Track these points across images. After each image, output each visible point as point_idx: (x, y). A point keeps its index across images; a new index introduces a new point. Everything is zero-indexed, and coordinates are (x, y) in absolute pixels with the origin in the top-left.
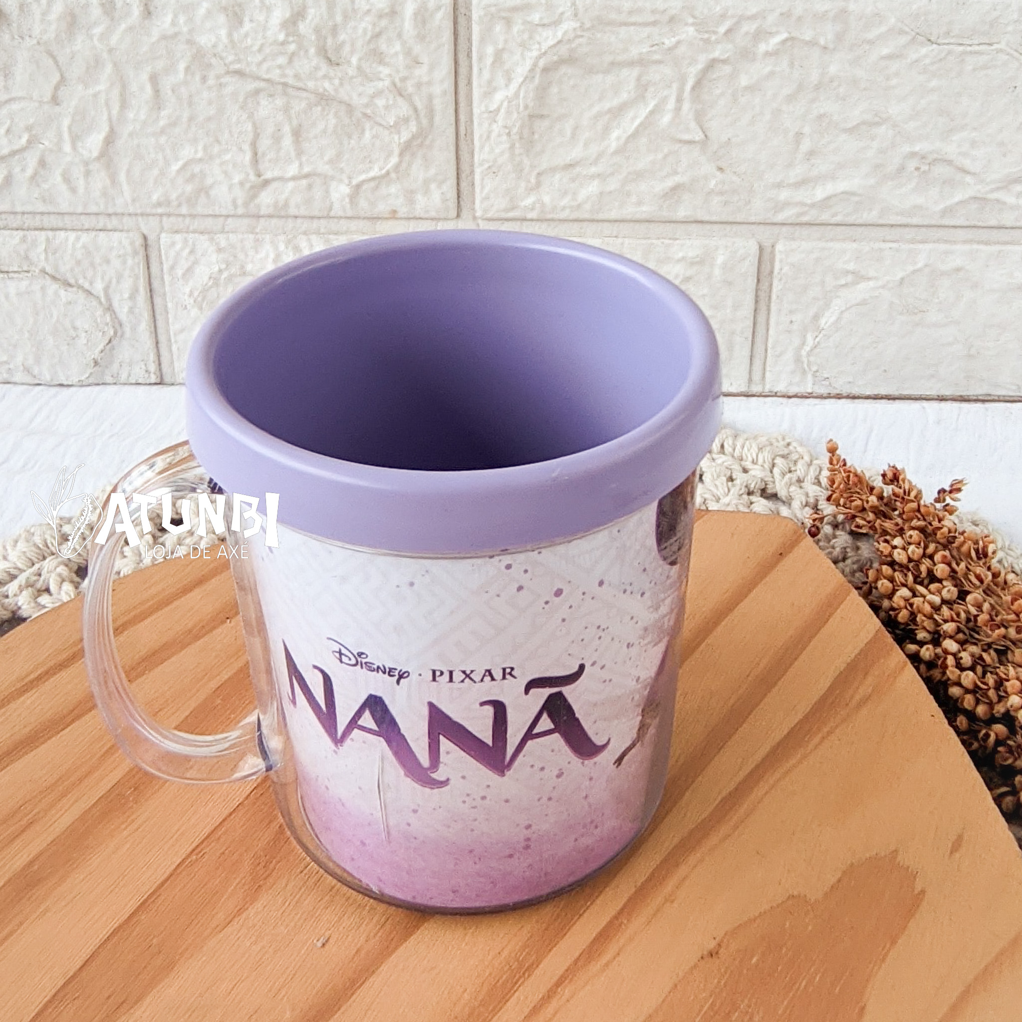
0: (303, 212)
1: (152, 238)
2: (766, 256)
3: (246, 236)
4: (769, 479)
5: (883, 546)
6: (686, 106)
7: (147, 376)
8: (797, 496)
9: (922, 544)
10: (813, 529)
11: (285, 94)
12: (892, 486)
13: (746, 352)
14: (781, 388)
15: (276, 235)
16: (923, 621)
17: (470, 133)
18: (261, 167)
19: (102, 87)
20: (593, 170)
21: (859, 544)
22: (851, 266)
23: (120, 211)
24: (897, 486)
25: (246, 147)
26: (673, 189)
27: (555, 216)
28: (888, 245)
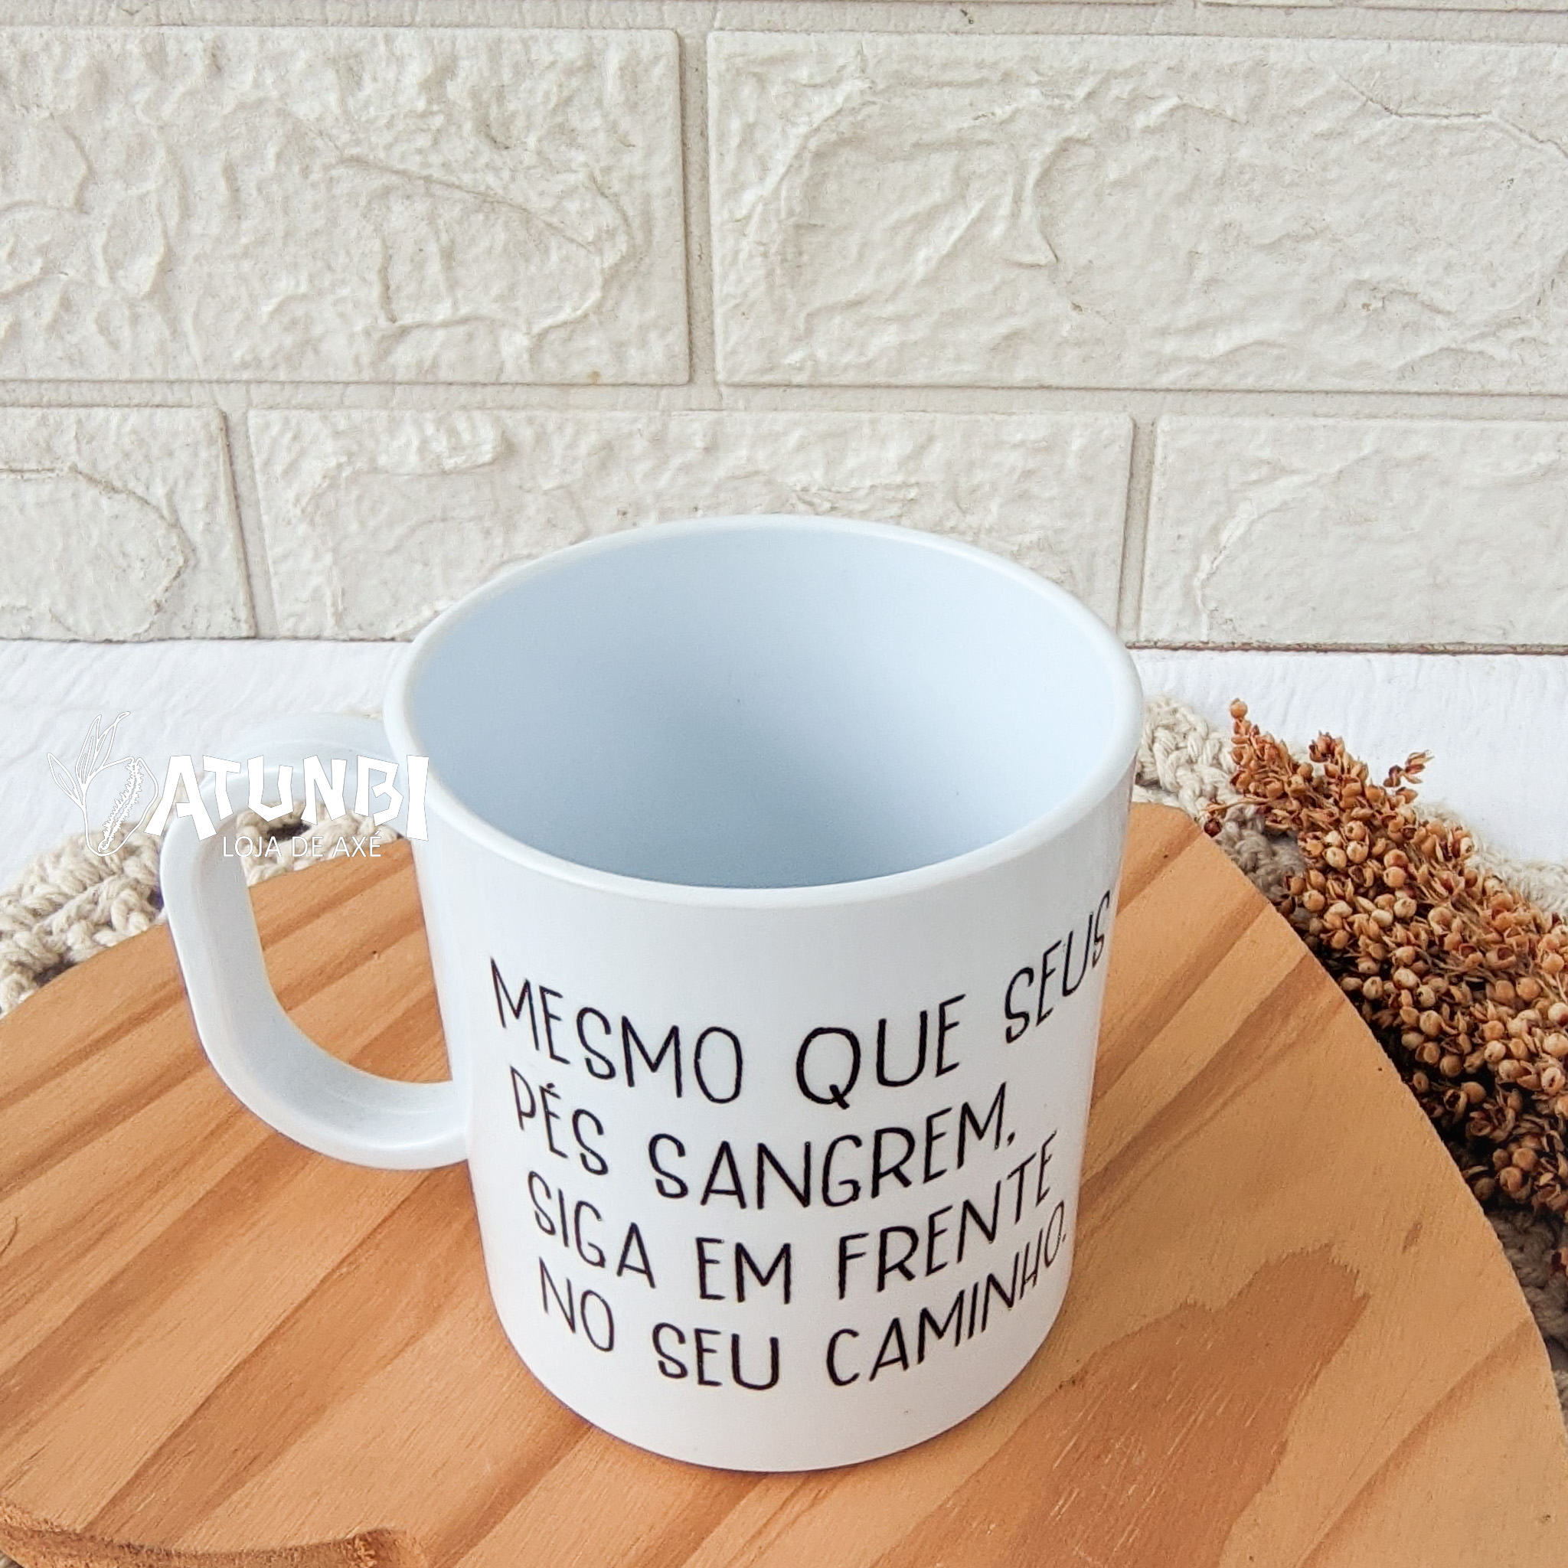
0: (458, 377)
1: (235, 418)
2: (1143, 438)
3: (375, 412)
4: (1148, 759)
5: (1313, 847)
6: (1027, 211)
7: (234, 625)
8: (1188, 783)
9: (1367, 840)
10: (1211, 825)
11: (429, 194)
12: (1326, 763)
13: (1113, 584)
14: (1163, 635)
15: (422, 411)
16: (1367, 946)
17: (706, 256)
18: (393, 306)
19: (151, 185)
21: (1277, 847)
22: (1267, 453)
23: (184, 376)
24: (1332, 762)
25: (373, 277)
26: (1007, 338)
27: (834, 380)
28: (1322, 421)
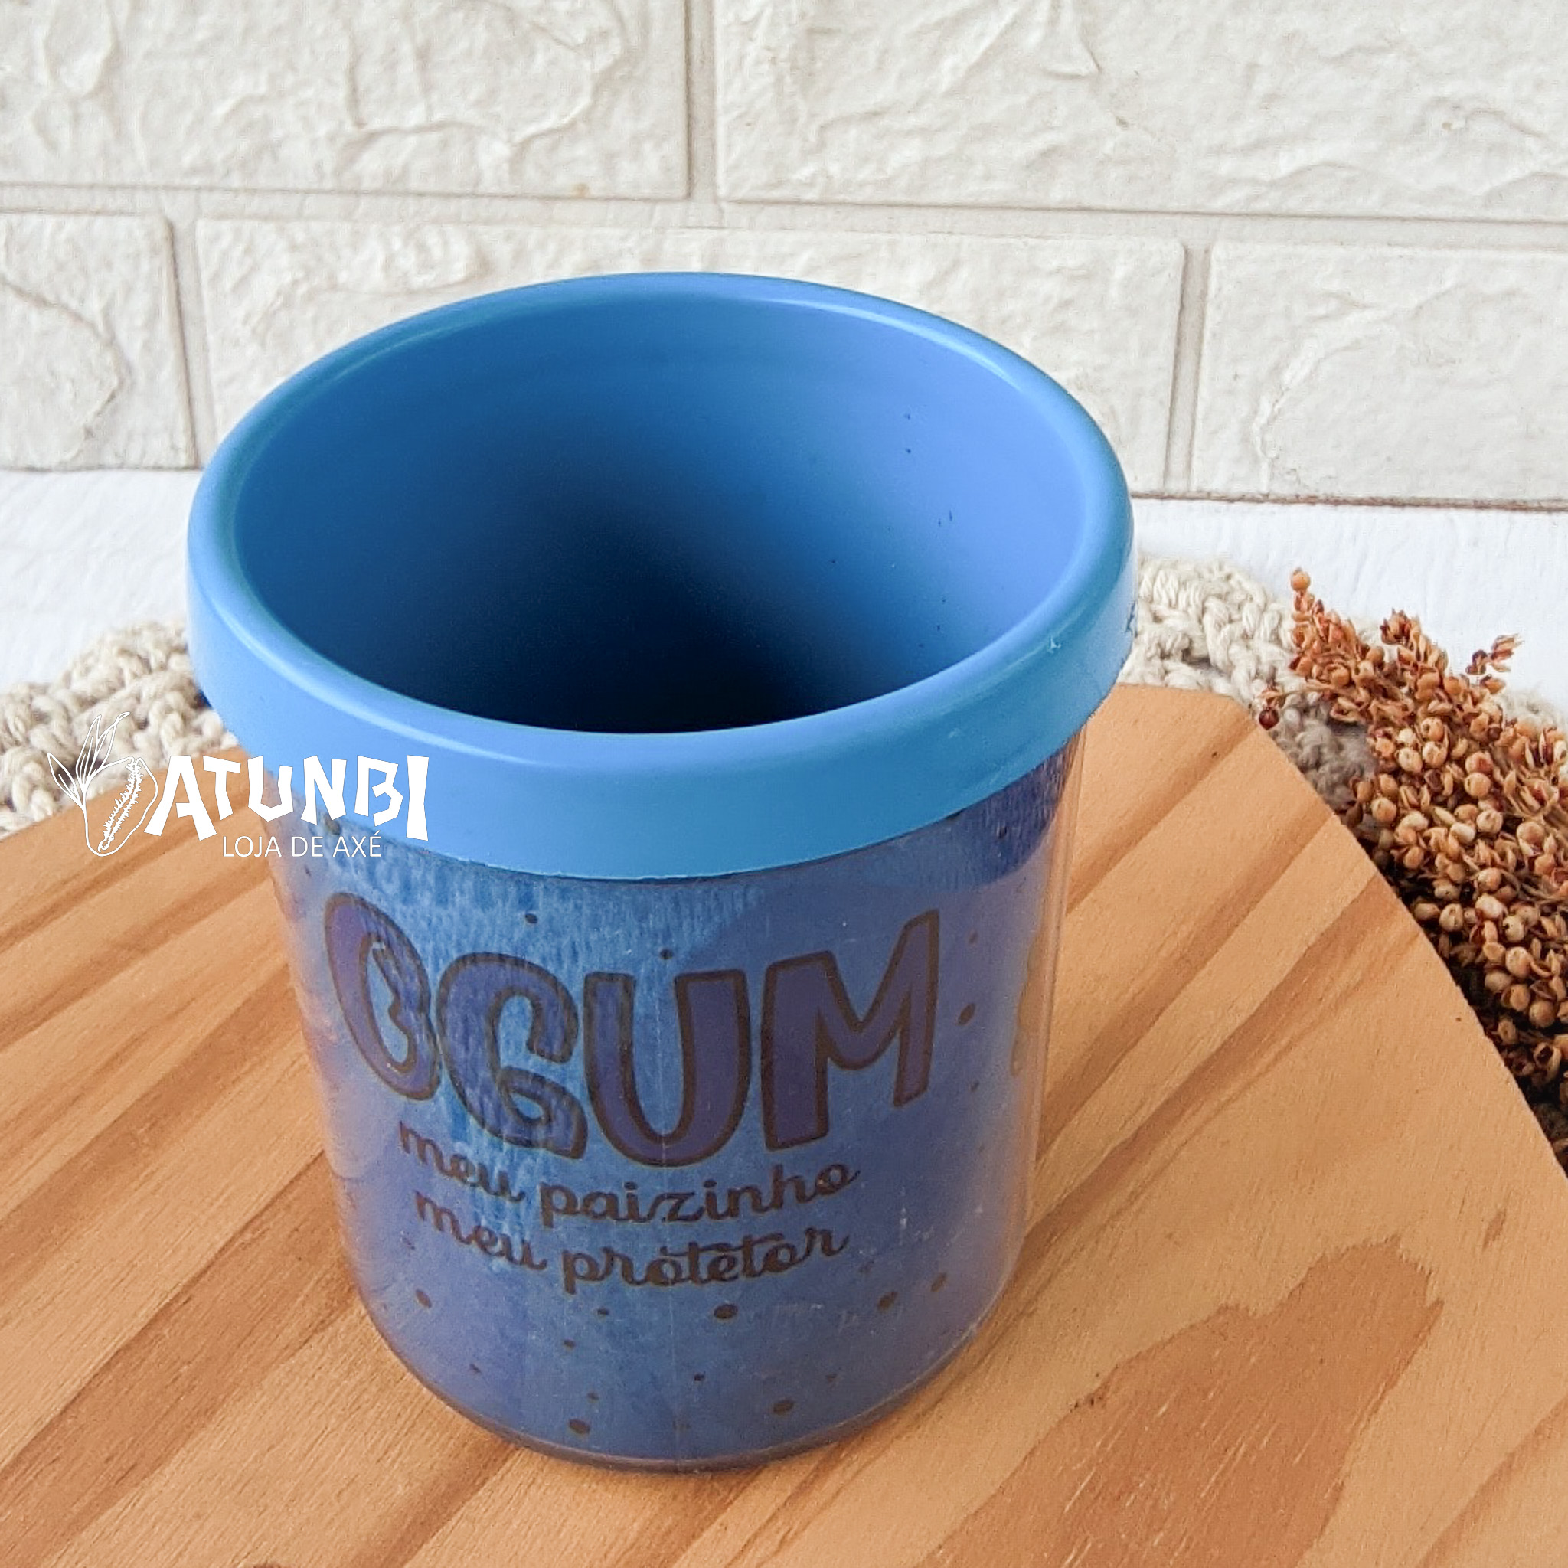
0: (432, 185)
1: (182, 227)
2: (1196, 267)
3: (337, 224)
4: (1196, 633)
5: (1383, 746)
6: (1067, 17)
7: (171, 454)
8: (1242, 662)
9: (1446, 740)
10: (1267, 715)
12: (1400, 646)
13: (1161, 426)
14: (1217, 485)
15: (389, 224)
16: (1446, 867)
17: (709, 61)
18: (364, 111)
20: (912, 121)
21: (1343, 740)
22: (1335, 286)
23: (128, 180)
24: (1406, 645)
25: (340, 77)
26: (1047, 154)
27: (849, 198)
28: (1398, 251)
